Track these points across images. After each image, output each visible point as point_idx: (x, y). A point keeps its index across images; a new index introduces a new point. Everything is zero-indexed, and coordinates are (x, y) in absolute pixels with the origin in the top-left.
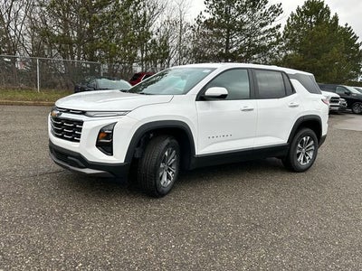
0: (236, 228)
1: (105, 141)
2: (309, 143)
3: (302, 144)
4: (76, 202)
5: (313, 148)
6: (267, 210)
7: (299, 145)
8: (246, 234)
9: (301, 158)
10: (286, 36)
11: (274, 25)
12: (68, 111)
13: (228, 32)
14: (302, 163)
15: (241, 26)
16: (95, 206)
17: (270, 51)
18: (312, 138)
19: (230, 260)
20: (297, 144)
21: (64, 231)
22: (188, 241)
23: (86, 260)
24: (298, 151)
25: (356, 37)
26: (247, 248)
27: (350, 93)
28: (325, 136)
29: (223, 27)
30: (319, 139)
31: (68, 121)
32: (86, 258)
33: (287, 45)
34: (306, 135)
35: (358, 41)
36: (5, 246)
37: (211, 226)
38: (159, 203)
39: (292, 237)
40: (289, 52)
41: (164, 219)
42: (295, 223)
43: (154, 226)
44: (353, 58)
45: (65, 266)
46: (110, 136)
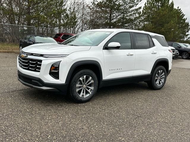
0: (128, 118)
1: (54, 71)
2: (162, 73)
3: (158, 74)
4: (37, 106)
5: (164, 76)
6: (143, 109)
7: (157, 75)
8: (133, 120)
9: (158, 82)
10: (144, 13)
11: (138, 7)
12: (32, 54)
13: (111, 11)
14: (158, 85)
15: (118, 7)
16: (49, 108)
17: (135, 22)
18: (163, 71)
19: (127, 132)
20: (156, 74)
21: (36, 121)
22: (104, 124)
23: (52, 134)
24: (156, 78)
25: (183, 15)
26: (135, 127)
27: (180, 47)
28: (170, 70)
29: (108, 7)
30: (167, 72)
31: (32, 60)
32: (52, 133)
33: (145, 19)
34: (160, 69)
35: (185, 17)
36: (5, 128)
37: (114, 117)
38: (84, 106)
39: (157, 122)
40: (146, 23)
41: (89, 114)
42: (158, 115)
43: (84, 117)
44: (182, 27)
45: (41, 137)
46: (57, 68)
